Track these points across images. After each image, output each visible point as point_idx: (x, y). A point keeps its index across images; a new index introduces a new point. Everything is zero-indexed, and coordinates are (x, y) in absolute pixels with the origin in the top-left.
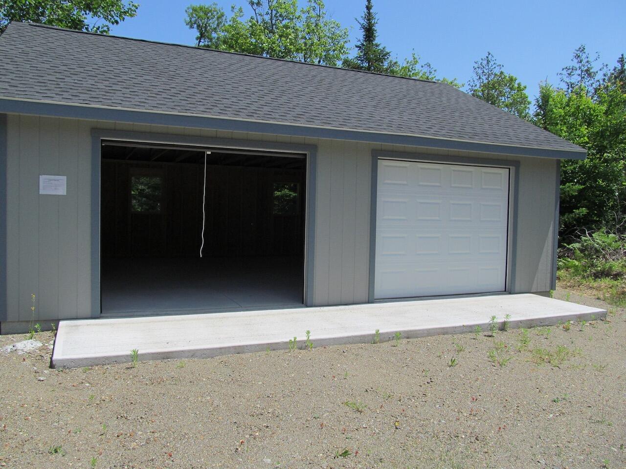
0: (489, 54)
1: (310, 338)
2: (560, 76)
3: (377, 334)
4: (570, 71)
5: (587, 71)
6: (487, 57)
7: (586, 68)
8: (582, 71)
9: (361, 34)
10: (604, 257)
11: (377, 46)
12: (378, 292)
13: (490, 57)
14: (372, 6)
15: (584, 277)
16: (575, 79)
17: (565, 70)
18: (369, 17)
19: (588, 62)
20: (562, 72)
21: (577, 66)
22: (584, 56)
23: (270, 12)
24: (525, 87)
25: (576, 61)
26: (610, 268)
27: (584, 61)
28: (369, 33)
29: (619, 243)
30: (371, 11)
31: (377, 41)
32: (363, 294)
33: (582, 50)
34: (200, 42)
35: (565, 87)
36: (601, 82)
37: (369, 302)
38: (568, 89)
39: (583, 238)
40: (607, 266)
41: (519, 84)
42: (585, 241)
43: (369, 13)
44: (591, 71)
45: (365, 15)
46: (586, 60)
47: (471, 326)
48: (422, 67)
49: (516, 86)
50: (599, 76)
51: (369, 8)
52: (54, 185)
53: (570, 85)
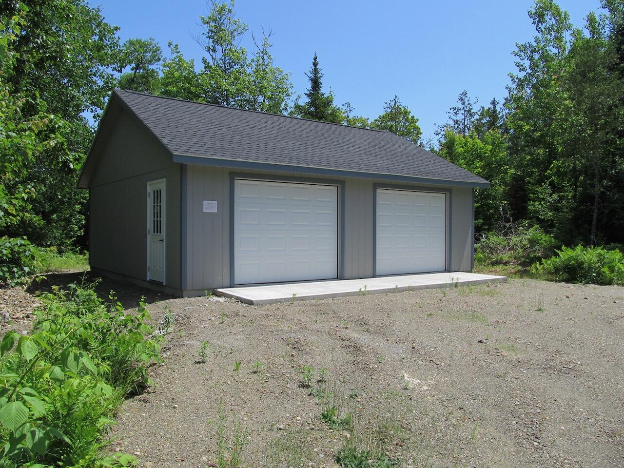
0: (396, 97)
1: (367, 290)
2: (448, 114)
3: (397, 288)
4: (456, 111)
5: (469, 111)
6: (394, 99)
7: (468, 109)
8: (465, 111)
9: (309, 86)
10: (496, 252)
11: (323, 95)
12: (378, 272)
13: (397, 99)
14: (318, 63)
15: (485, 266)
16: (460, 117)
17: (452, 110)
18: (316, 71)
19: (469, 104)
20: (450, 111)
21: (462, 107)
22: (466, 100)
23: (223, 58)
24: (418, 120)
25: (460, 103)
26: (501, 259)
27: (467, 103)
28: (316, 83)
29: (506, 242)
30: (317, 67)
31: (322, 91)
32: (370, 273)
33: (465, 94)
34: (136, 72)
35: (452, 123)
37: (373, 277)
38: (455, 125)
39: (482, 240)
40: (499, 257)
41: (413, 117)
42: (483, 242)
43: (316, 70)
44: (472, 111)
45: (312, 70)
47: (440, 285)
48: (343, 105)
49: (410, 117)
51: (315, 65)
52: (210, 207)
53: (456, 122)
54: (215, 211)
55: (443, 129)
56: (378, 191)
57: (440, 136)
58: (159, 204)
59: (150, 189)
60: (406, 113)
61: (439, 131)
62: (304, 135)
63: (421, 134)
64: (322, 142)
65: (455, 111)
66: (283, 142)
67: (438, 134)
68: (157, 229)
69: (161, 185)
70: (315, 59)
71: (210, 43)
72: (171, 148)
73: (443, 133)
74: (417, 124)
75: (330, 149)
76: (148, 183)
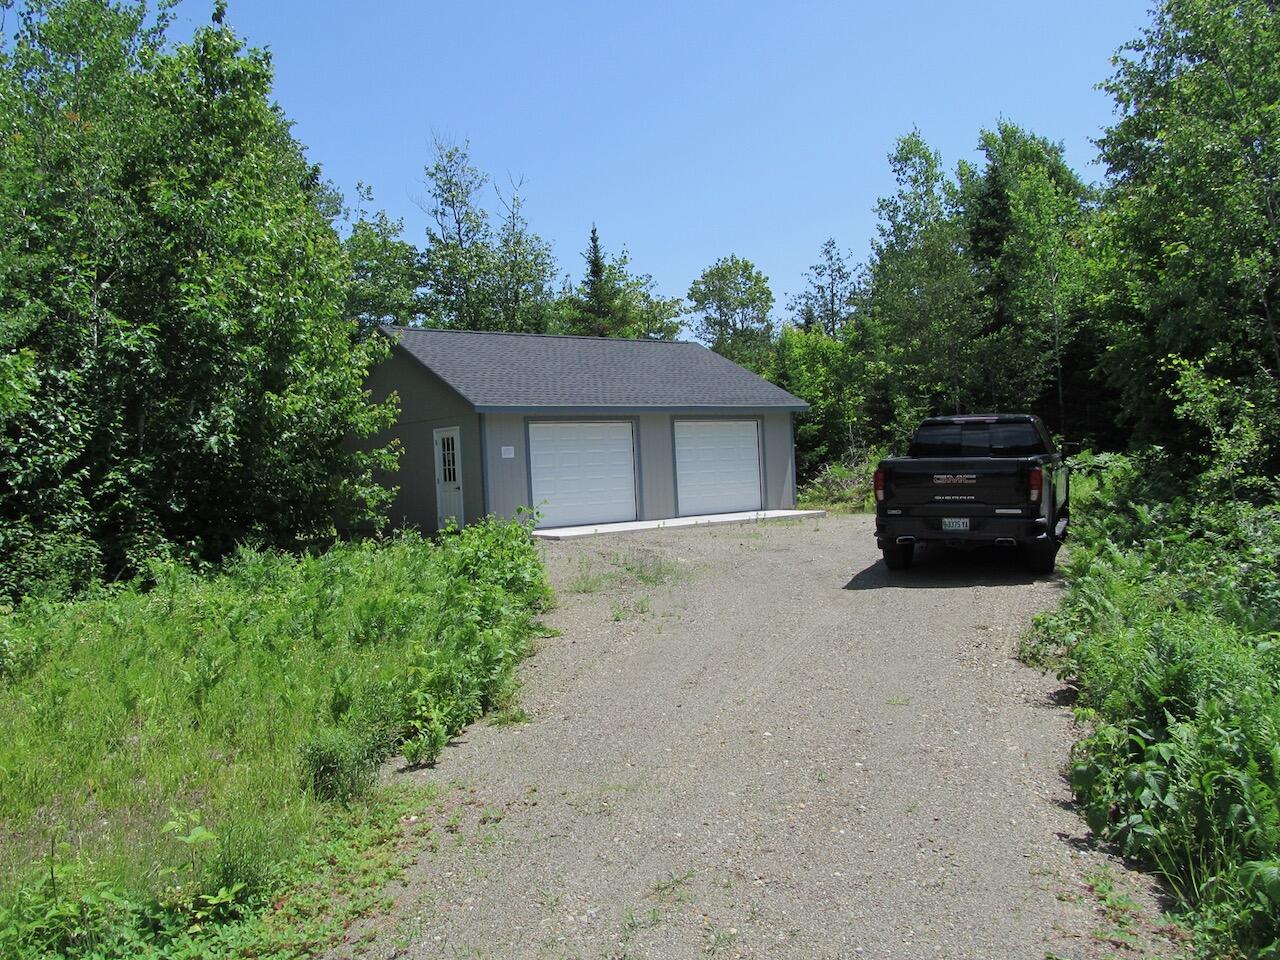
1: (665, 526)
2: (806, 277)
5: (839, 270)
7: (837, 267)
8: (833, 271)
9: (587, 270)
14: (597, 238)
16: (825, 280)
17: (813, 269)
19: (838, 259)
20: (810, 272)
21: (827, 264)
22: (834, 252)
24: (765, 280)
25: (825, 258)
27: (835, 258)
28: (596, 266)
30: (597, 242)
32: (672, 512)
33: (831, 244)
35: (813, 291)
36: (857, 285)
37: (675, 517)
38: (818, 293)
39: (824, 473)
41: (759, 273)
42: (826, 475)
43: (595, 247)
44: (844, 271)
46: (837, 257)
49: (755, 274)
50: (853, 278)
51: (594, 240)
52: (508, 452)
53: (821, 288)
54: (512, 456)
55: (799, 301)
56: (676, 424)
57: (796, 311)
58: (451, 452)
59: (438, 435)
60: (746, 267)
61: (793, 305)
62: (591, 363)
63: (774, 300)
64: (613, 370)
65: (819, 270)
66: (570, 378)
67: (792, 309)
68: (450, 475)
69: (454, 432)
70: (594, 232)
71: (436, 203)
72: (471, 398)
73: (799, 307)
74: (766, 285)
75: (621, 379)
76: (434, 431)
